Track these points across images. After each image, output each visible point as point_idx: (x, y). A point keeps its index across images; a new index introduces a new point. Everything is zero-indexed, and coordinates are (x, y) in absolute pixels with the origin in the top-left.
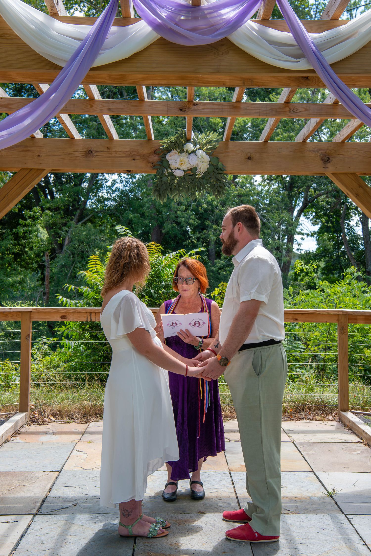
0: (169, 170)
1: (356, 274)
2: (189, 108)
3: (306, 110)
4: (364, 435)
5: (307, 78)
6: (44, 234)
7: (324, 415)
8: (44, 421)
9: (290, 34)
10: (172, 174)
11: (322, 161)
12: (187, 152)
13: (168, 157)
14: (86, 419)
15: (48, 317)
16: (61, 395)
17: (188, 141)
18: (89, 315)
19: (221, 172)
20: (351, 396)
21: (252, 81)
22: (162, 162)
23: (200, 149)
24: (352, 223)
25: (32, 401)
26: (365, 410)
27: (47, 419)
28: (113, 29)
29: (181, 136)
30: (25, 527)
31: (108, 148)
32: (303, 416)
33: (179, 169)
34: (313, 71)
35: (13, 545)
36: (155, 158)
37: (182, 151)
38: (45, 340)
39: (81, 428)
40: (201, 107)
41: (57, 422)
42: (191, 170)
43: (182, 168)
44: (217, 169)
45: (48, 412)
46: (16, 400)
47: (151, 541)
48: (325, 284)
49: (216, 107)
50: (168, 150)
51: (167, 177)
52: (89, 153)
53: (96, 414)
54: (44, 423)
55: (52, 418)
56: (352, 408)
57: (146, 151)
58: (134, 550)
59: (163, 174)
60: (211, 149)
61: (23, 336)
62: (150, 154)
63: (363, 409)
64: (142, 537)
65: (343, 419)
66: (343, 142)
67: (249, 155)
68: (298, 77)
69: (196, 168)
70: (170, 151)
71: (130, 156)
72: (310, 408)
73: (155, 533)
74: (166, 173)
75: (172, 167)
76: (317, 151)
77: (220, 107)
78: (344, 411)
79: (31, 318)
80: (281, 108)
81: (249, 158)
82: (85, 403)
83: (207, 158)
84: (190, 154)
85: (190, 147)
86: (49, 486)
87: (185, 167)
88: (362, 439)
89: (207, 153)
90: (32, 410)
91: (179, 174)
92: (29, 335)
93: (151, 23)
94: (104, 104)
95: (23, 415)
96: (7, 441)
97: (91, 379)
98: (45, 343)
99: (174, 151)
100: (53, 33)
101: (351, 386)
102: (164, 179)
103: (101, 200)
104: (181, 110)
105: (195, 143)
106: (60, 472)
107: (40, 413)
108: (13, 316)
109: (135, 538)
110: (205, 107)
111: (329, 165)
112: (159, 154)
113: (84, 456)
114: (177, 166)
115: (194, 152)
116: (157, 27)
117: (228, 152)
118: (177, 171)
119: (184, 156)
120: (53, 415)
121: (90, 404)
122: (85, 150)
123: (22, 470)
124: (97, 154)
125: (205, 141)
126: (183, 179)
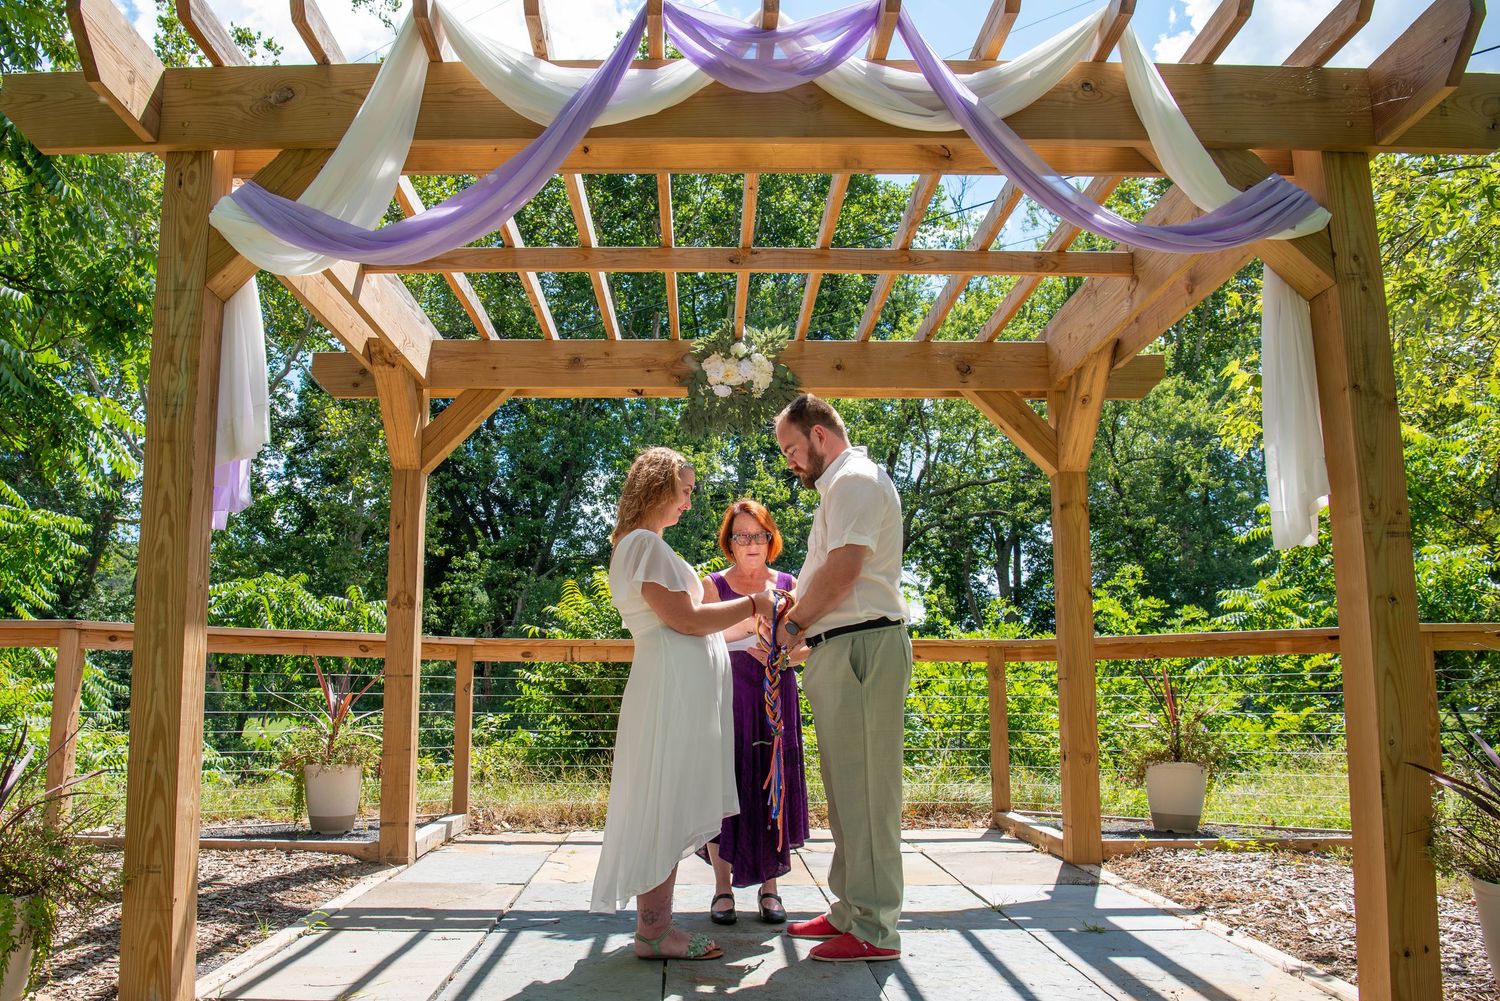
0: (707, 387)
2: (744, 258)
3: (936, 260)
4: (1042, 838)
6: (483, 597)
7: (970, 820)
8: (493, 828)
10: (711, 393)
11: (957, 371)
12: (736, 356)
13: (705, 366)
14: (563, 827)
15: (502, 654)
16: (521, 792)
17: (737, 339)
18: (568, 651)
19: (791, 387)
20: (1014, 791)
22: (695, 374)
23: (757, 352)
25: (473, 801)
26: (1037, 809)
27: (499, 827)
29: (725, 331)
30: (474, 945)
31: (607, 354)
32: (933, 822)
33: (722, 384)
34: (961, 134)
35: (455, 966)
36: (683, 369)
37: (728, 356)
38: (491, 720)
39: (559, 838)
40: (765, 256)
41: (514, 830)
42: (743, 385)
43: (727, 383)
44: (787, 382)
45: (499, 816)
46: (447, 796)
49: (789, 256)
50: (705, 355)
51: (704, 397)
52: (575, 362)
53: (580, 820)
54: (492, 831)
55: (507, 825)
56: (1016, 807)
57: (666, 357)
58: (664, 975)
59: (697, 393)
60: (775, 351)
61: (460, 686)
62: (673, 362)
64: (677, 958)
65: (1001, 824)
66: (990, 341)
67: (838, 362)
69: (751, 383)
70: (709, 356)
71: (644, 366)
72: (945, 810)
74: (701, 391)
75: (710, 381)
76: (950, 356)
77: (796, 256)
78: (1003, 811)
79: (472, 655)
80: (894, 258)
81: (839, 367)
82: (562, 803)
83: (769, 367)
84: (741, 359)
85: (741, 348)
86: (509, 902)
87: (735, 380)
88: (1038, 846)
89: (768, 359)
90: (473, 813)
91: (722, 392)
92: (469, 685)
93: (697, 59)
94: (602, 255)
95: (459, 817)
96: (432, 851)
97: (571, 767)
98: (490, 724)
99: (714, 357)
102: (699, 401)
104: (732, 261)
105: (749, 342)
106: (525, 885)
107: (487, 818)
108: (444, 651)
109: (664, 959)
110: (771, 255)
111: (969, 378)
112: (689, 362)
113: (565, 868)
114: (720, 379)
115: (748, 356)
116: (705, 65)
117: (802, 359)
118: (720, 387)
119: (731, 364)
120: (508, 821)
121: (570, 805)
122: (569, 357)
123: (462, 881)
124: (588, 362)
125: (764, 340)
126: (730, 401)
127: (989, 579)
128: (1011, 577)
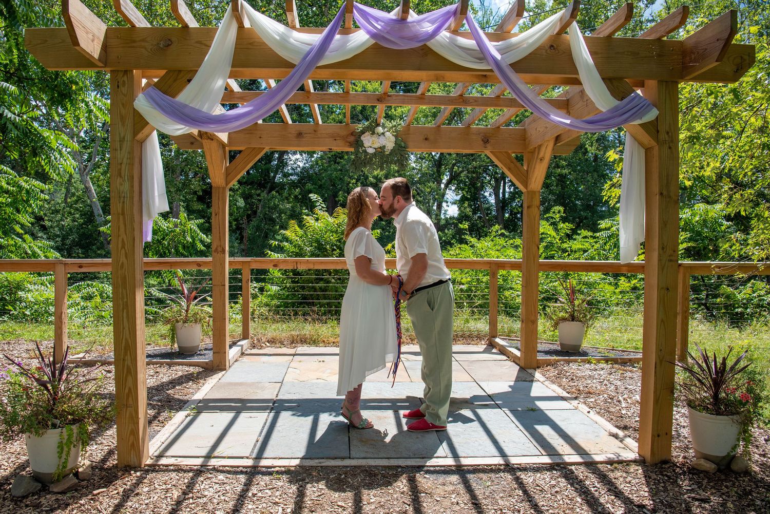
0: (364, 148)
1: (500, 232)
2: (384, 98)
3: (476, 101)
4: (511, 354)
5: (485, 76)
7: (478, 341)
8: (262, 346)
9: (474, 42)
10: (365, 151)
11: (482, 142)
12: (378, 134)
13: (362, 138)
14: (294, 345)
15: (264, 265)
16: (273, 327)
17: (378, 125)
18: (295, 264)
19: (403, 149)
20: (499, 327)
21: (443, 78)
22: (357, 141)
23: (388, 131)
24: (487, 194)
25: (251, 332)
26: (509, 336)
27: (264, 345)
28: (337, 37)
29: (373, 121)
30: (264, 421)
31: (315, 131)
34: (491, 71)
35: (258, 433)
36: (352, 139)
37: (373, 133)
38: (255, 285)
39: (292, 351)
40: (394, 98)
41: (271, 347)
42: (380, 148)
43: (373, 147)
44: (401, 147)
45: (264, 340)
46: (240, 330)
47: (361, 431)
48: (473, 240)
49: (406, 98)
50: (363, 132)
51: (362, 153)
52: (300, 135)
53: (302, 341)
54: (261, 348)
55: (268, 344)
56: (500, 335)
57: (344, 133)
58: (349, 437)
59: (359, 151)
60: (396, 131)
61: (244, 281)
62: (348, 135)
63: (507, 336)
65: (493, 343)
66: (499, 127)
67: (426, 136)
68: (479, 75)
69: (384, 147)
70: (364, 133)
71: (332, 137)
73: (364, 426)
74: (361, 150)
75: (365, 145)
76: (479, 134)
77: (409, 98)
78: (494, 337)
79: (249, 266)
80: (456, 100)
81: (426, 139)
82: (293, 333)
83: (393, 139)
84: (380, 135)
85: (380, 130)
86: (276, 394)
87: (376, 146)
88: (509, 358)
89: (393, 135)
90: (252, 338)
91: (371, 151)
92: (248, 279)
93: (369, 32)
94: (318, 96)
95: (246, 341)
96: (236, 361)
97: (296, 314)
98: (255, 287)
99: (367, 134)
100: (292, 40)
101: (500, 318)
102: (359, 155)
103: (286, 175)
104: (378, 100)
105: (384, 127)
106: (282, 383)
107: (258, 340)
108: (236, 264)
110: (397, 98)
111: (488, 145)
112: (355, 136)
113: (298, 371)
114: (369, 145)
115: (383, 134)
116: (373, 36)
117: (408, 134)
118: (370, 148)
119: (375, 138)
120: (268, 342)
121: (297, 334)
122: (297, 132)
123: (253, 381)
124: (306, 135)
125: (391, 125)
126: (374, 155)
127: (490, 194)
128: (501, 195)
